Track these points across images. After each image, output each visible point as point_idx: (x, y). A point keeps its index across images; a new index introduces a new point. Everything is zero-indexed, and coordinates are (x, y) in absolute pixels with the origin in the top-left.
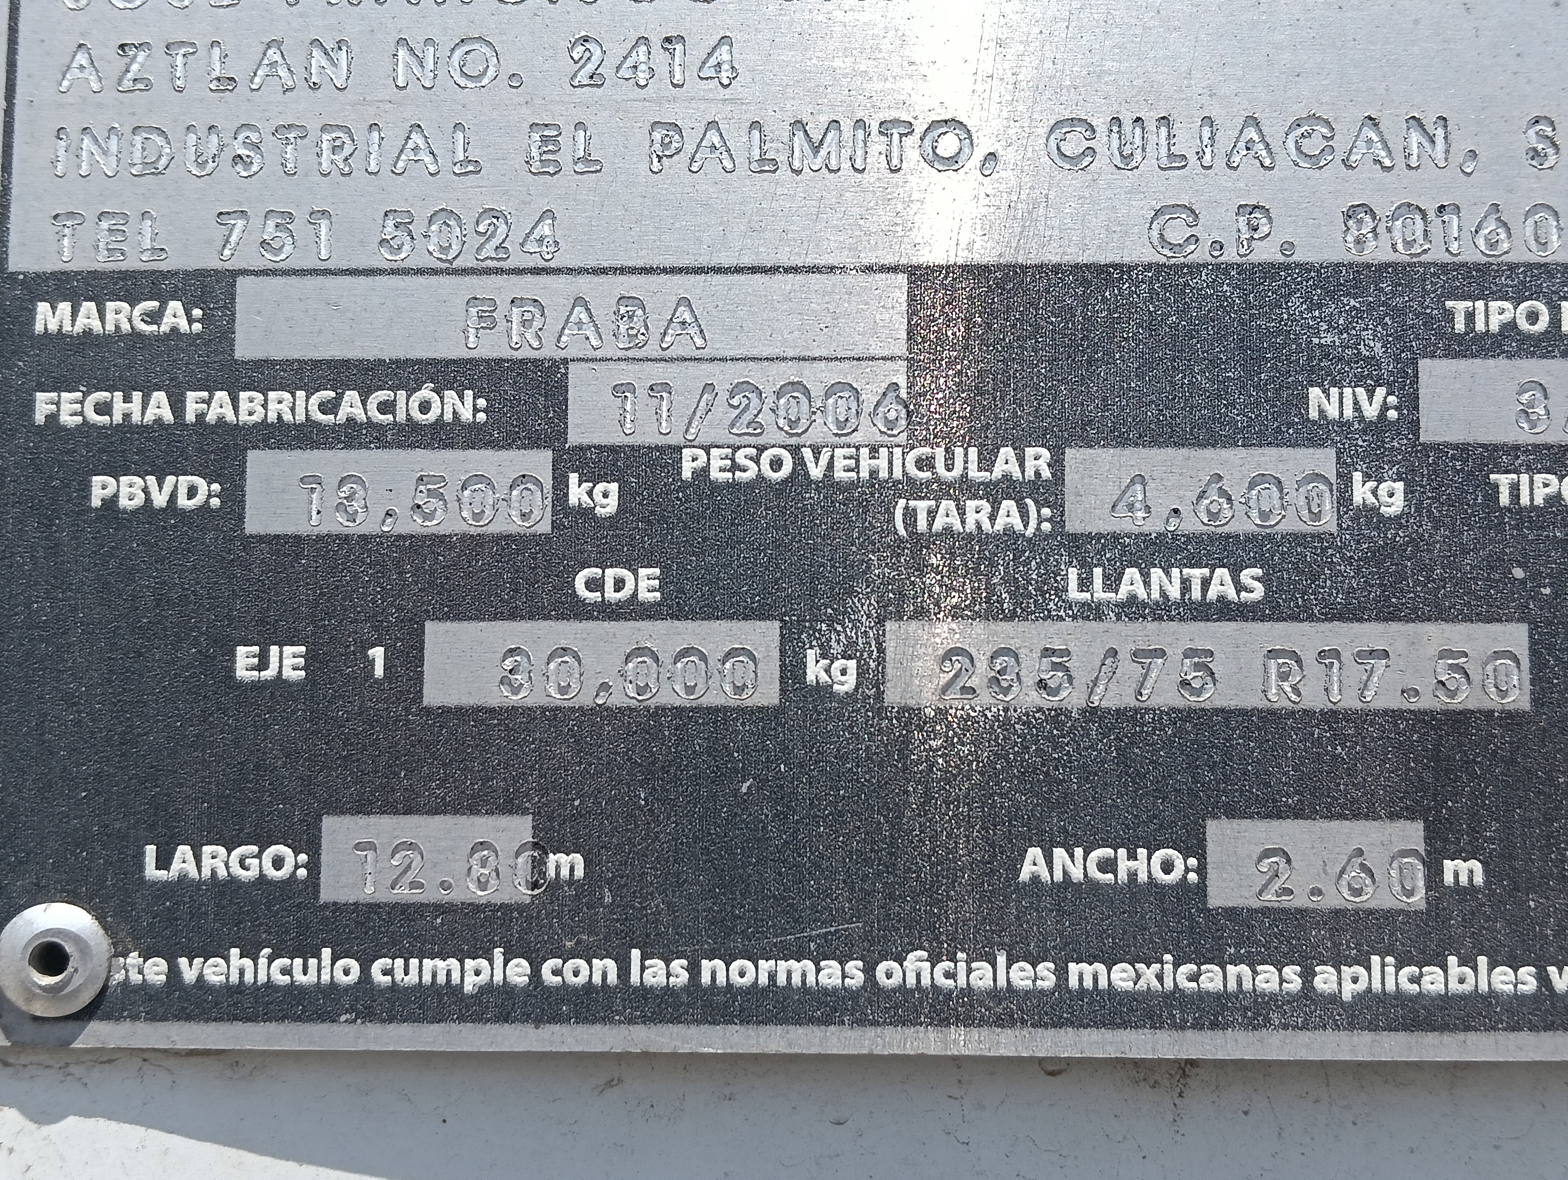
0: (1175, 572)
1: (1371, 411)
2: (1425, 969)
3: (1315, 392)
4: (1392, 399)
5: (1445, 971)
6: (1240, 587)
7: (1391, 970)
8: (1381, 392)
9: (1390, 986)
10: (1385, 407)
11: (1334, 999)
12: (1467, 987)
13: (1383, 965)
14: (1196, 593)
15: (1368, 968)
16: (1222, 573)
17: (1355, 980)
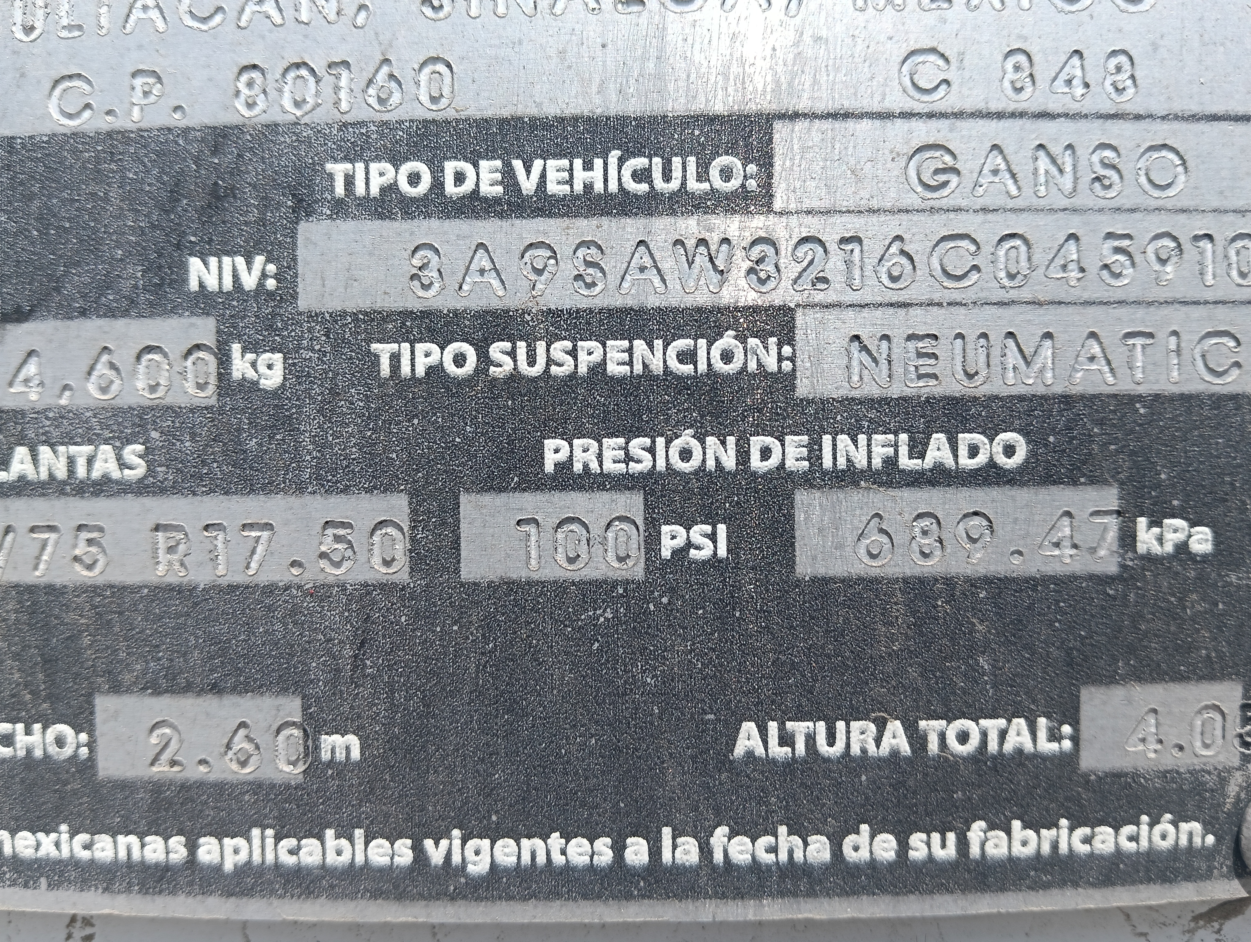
0: (61, 449)
1: (249, 282)
2: (304, 842)
3: (195, 263)
4: (271, 268)
5: (323, 844)
6: (123, 465)
7: (270, 842)
8: (259, 260)
9: (270, 857)
10: (264, 275)
11: (218, 869)
12: (345, 858)
13: (263, 839)
14: (81, 471)
15: (249, 840)
16: (106, 450)
17: (236, 851)
